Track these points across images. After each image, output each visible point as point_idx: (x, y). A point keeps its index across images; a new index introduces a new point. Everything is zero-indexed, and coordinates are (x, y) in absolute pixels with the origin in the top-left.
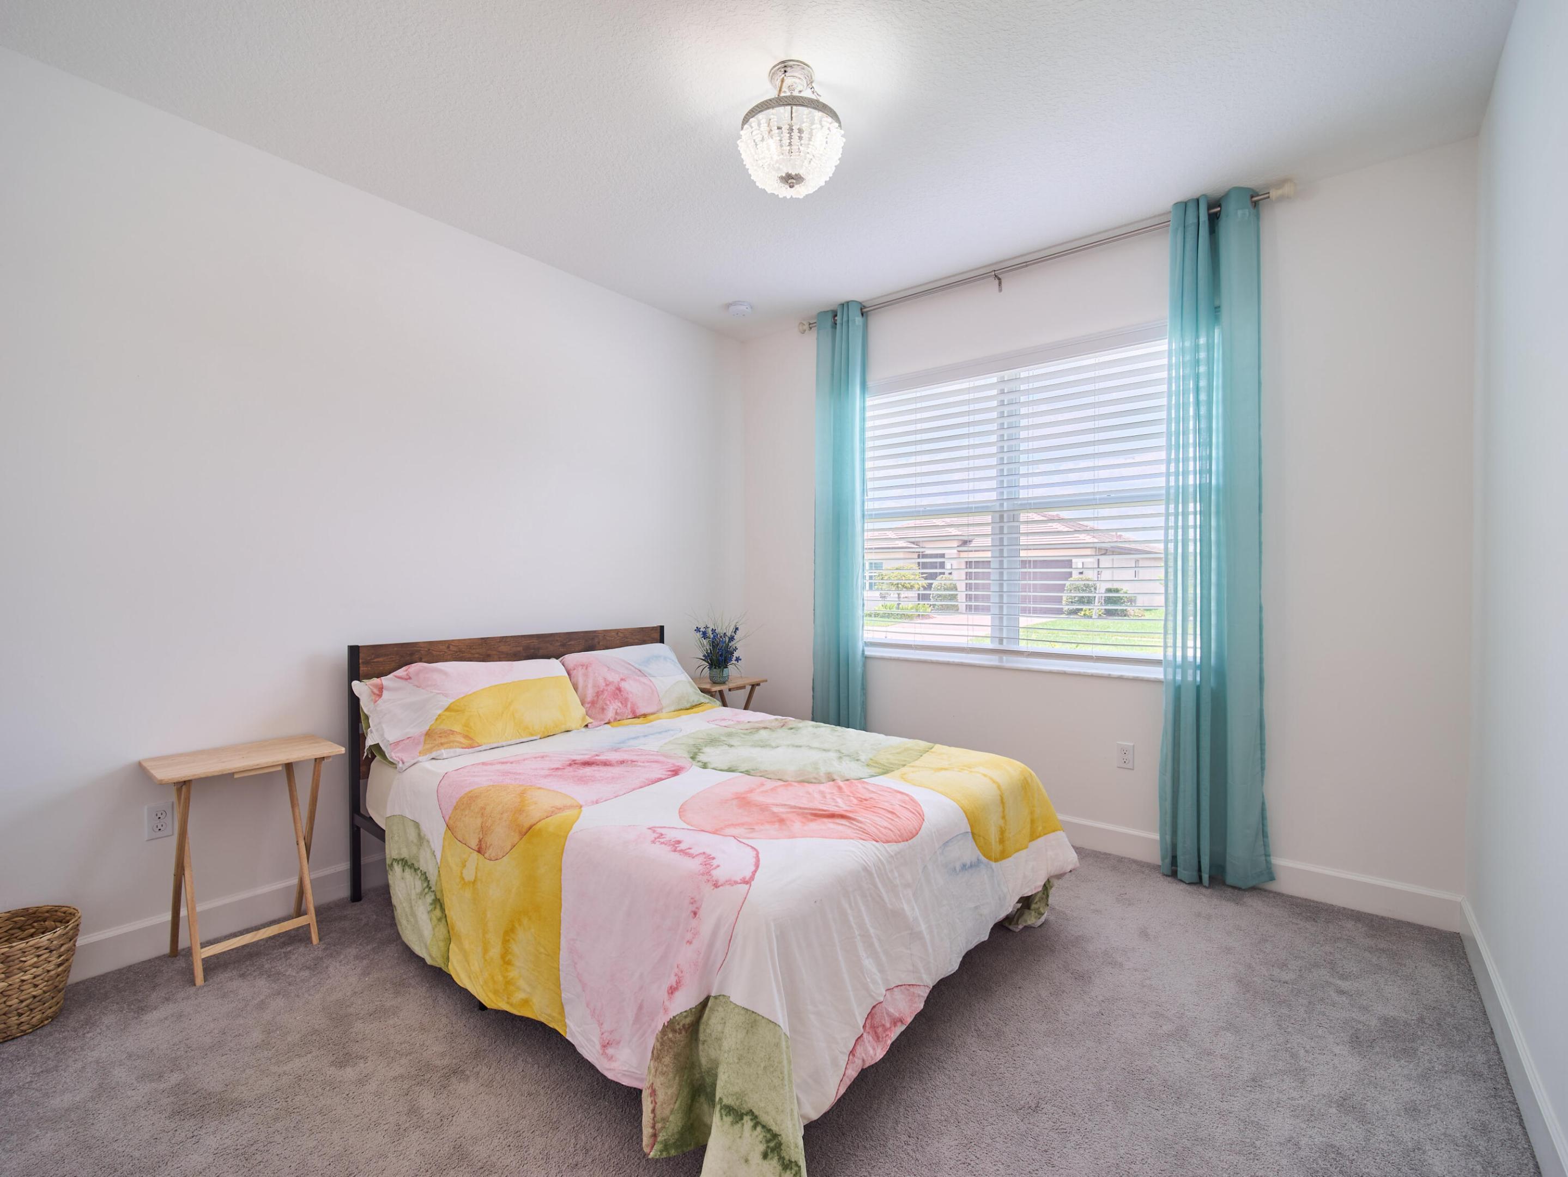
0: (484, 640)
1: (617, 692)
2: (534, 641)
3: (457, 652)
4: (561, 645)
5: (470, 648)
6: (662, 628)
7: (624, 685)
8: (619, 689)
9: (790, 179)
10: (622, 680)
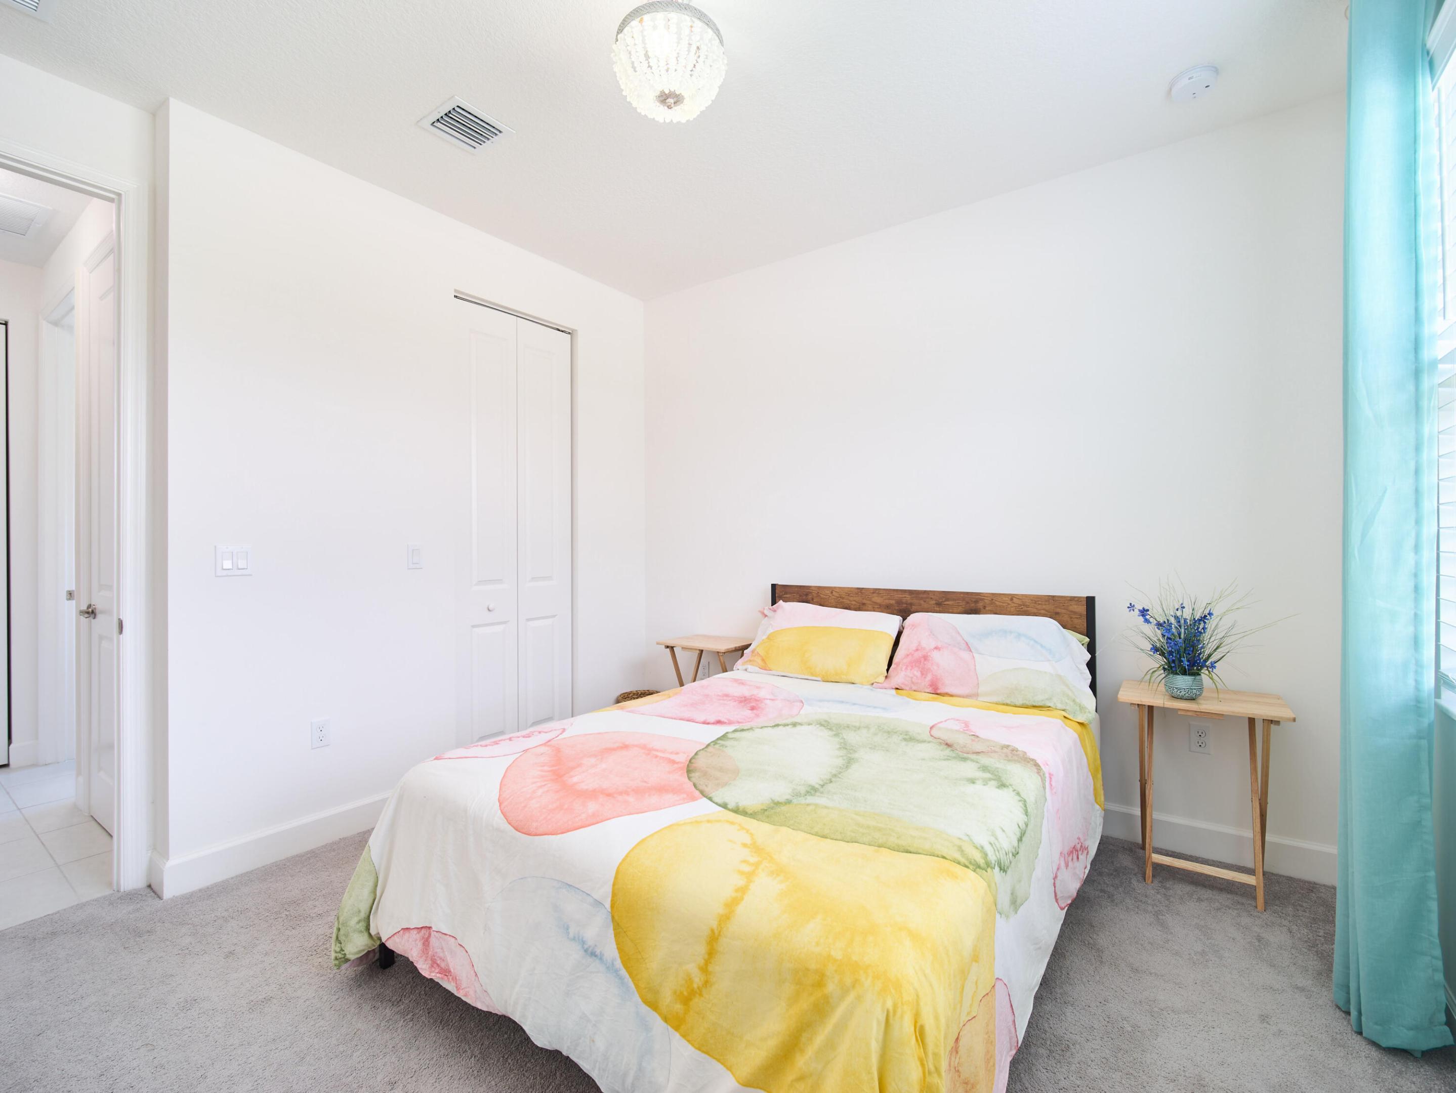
0: (860, 590)
1: (922, 660)
2: (907, 596)
3: (838, 597)
4: (937, 604)
5: (848, 596)
6: (1090, 602)
7: (936, 655)
8: (925, 658)
9: (668, 99)
10: (937, 648)
